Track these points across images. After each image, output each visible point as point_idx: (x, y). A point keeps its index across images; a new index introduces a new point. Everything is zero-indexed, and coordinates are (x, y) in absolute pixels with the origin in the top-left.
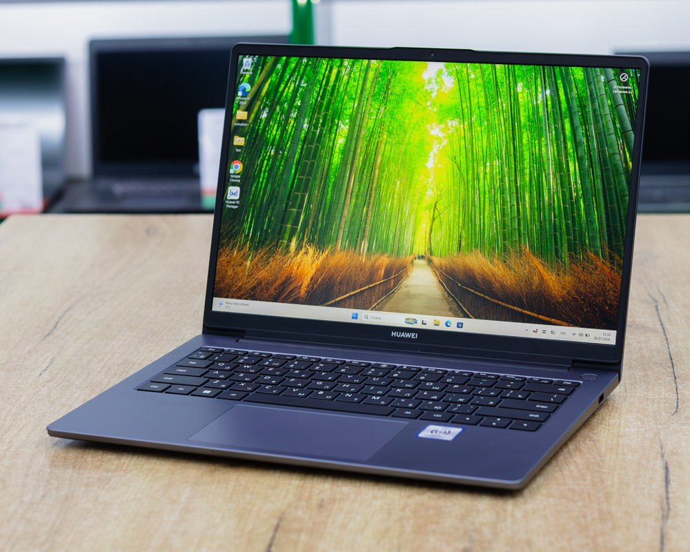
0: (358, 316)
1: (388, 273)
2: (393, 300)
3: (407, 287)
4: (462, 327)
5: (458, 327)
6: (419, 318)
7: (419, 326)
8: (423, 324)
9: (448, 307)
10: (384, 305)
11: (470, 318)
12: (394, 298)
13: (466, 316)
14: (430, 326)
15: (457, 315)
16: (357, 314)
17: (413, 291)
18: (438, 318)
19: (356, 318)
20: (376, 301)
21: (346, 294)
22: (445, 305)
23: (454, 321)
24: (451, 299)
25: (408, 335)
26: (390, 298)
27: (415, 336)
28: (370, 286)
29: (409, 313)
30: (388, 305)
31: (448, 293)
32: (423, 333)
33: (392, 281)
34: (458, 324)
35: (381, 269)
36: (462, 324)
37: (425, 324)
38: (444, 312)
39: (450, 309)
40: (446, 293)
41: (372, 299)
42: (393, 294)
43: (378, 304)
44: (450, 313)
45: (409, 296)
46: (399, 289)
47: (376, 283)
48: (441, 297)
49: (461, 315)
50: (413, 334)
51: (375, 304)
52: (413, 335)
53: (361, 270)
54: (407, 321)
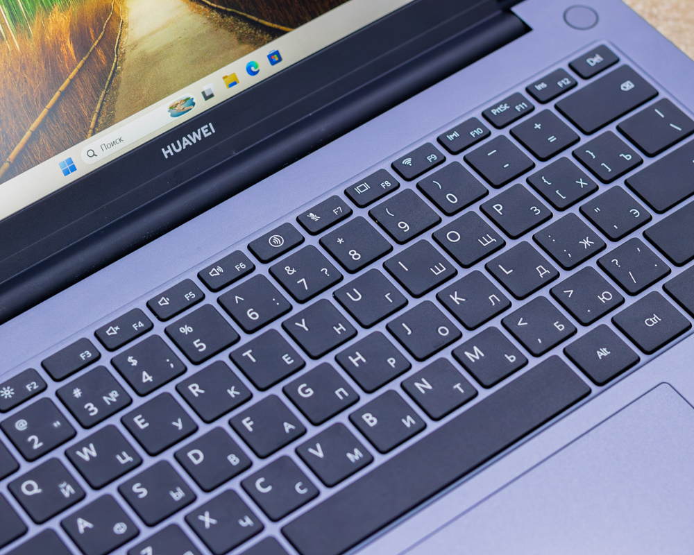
0: (75, 163)
1: (81, 39)
2: (123, 89)
3: (135, 45)
4: (280, 59)
5: (273, 63)
6: (193, 91)
7: (202, 106)
8: (207, 98)
9: (233, 38)
10: (111, 108)
11: (283, 33)
12: (123, 83)
13: (276, 34)
14: (223, 94)
15: (258, 43)
16: (70, 161)
17: (150, 47)
18: (228, 70)
19: (73, 169)
20: (91, 111)
21: (22, 135)
22: (227, 37)
23: (259, 56)
24: (230, 20)
25: (195, 137)
26: (115, 89)
27: (209, 128)
28: (62, 88)
29: (169, 93)
30: (119, 105)
31: (218, 10)
32: (220, 115)
33: (100, 52)
34: (270, 57)
35: (64, 42)
36: (277, 53)
37: (212, 96)
38: (231, 52)
39: (241, 39)
40: (214, 13)
41: (80, 112)
42: (116, 78)
43: (99, 115)
44: (243, 47)
45: (149, 61)
46: (122, 61)
47: (71, 76)
48: (209, 26)
49: (266, 37)
50: (204, 129)
51: (94, 118)
52: (205, 131)
53: (24, 68)
54: (175, 111)
